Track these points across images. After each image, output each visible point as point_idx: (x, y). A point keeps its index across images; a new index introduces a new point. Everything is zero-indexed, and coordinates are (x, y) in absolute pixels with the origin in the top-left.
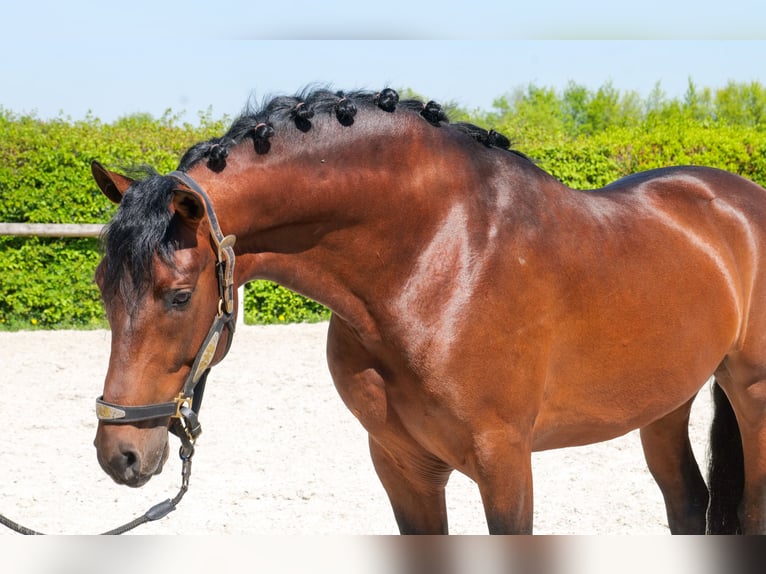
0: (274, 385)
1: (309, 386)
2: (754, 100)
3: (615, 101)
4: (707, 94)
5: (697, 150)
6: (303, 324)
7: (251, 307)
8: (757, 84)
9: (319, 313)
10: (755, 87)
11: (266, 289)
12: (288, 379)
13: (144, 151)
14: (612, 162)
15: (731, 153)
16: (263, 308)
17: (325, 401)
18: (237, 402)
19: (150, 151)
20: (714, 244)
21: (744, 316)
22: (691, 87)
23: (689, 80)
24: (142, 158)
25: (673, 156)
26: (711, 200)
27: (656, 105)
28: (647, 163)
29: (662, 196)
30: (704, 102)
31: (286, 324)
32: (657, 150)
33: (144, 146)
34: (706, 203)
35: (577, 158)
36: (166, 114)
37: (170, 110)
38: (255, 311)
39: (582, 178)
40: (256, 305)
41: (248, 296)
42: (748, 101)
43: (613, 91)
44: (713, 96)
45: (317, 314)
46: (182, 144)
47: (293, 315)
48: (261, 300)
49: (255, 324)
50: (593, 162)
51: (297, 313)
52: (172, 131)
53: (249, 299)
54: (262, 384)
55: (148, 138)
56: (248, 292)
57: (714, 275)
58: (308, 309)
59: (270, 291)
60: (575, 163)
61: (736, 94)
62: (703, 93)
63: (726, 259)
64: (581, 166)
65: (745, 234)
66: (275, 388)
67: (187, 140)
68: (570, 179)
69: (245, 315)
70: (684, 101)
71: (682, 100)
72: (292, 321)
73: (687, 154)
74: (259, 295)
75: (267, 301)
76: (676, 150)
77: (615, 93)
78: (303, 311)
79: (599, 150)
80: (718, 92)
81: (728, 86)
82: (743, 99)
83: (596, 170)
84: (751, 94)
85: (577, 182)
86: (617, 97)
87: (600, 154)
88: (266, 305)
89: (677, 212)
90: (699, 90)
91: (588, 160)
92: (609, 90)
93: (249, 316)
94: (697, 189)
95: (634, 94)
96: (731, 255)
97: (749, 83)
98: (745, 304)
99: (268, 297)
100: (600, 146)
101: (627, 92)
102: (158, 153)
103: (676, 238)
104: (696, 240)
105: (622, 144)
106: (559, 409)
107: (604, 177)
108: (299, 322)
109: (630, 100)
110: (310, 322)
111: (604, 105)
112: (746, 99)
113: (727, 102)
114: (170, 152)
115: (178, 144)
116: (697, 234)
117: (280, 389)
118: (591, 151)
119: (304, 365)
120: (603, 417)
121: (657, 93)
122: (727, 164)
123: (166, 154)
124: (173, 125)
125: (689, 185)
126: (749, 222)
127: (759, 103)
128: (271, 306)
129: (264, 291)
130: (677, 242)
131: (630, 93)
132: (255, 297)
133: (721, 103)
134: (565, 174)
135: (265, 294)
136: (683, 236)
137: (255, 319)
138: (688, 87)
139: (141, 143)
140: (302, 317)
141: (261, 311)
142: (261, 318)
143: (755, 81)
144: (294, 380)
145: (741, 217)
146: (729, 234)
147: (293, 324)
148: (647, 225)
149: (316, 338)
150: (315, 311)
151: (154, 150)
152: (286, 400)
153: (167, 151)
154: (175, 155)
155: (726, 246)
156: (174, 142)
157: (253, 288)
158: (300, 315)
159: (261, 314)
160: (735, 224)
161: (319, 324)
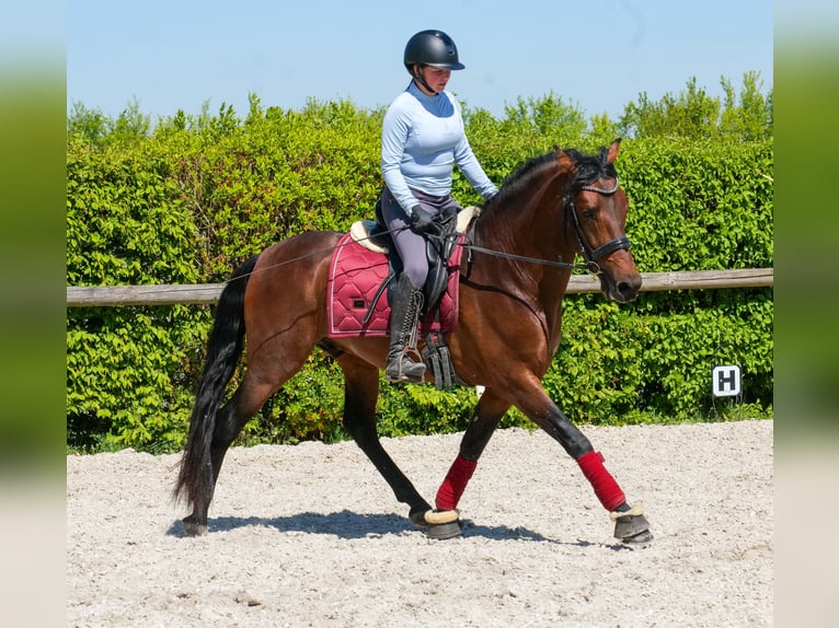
5: (312, 162)
14: (171, 184)
15: (367, 167)
25: (272, 173)
28: (230, 185)
32: (245, 162)
35: (112, 178)
39: (122, 212)
50: (140, 184)
60: (111, 187)
64: (120, 191)
68: (104, 213)
73: (295, 169)
76: (275, 163)
79: (149, 165)
83: (145, 196)
85: (116, 219)
87: (150, 171)
91: (131, 182)
100: (149, 158)
105: (186, 154)
107: (159, 210)
118: (136, 166)
122: (360, 184)
134: (95, 206)
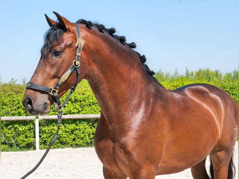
0: (49, 168)
1: (61, 168)
2: (208, 75)
3: (162, 76)
4: (192, 73)
6: (59, 149)
7: (42, 144)
8: (208, 69)
9: (65, 145)
10: (208, 70)
11: (46, 137)
12: (54, 166)
13: (5, 92)
16: (46, 144)
17: (66, 173)
18: (36, 174)
19: (7, 92)
20: (210, 107)
21: (221, 131)
22: (187, 71)
23: (186, 68)
24: (4, 95)
26: (208, 93)
27: (176, 77)
29: (193, 92)
30: (191, 76)
31: (53, 149)
33: (5, 90)
34: (207, 94)
36: (12, 80)
37: (13, 79)
38: (43, 145)
40: (43, 143)
41: (40, 140)
42: (205, 75)
43: (162, 73)
44: (194, 74)
45: (64, 145)
46: (17, 90)
47: (56, 146)
48: (45, 141)
49: (43, 149)
51: (57, 145)
52: (14, 85)
53: (41, 141)
54: (45, 168)
55: (6, 88)
56: (40, 139)
57: (211, 117)
58: (61, 144)
59: (48, 138)
61: (202, 73)
62: (191, 73)
63: (214, 112)
65: (220, 103)
66: (49, 169)
67: (19, 88)
69: (40, 146)
70: (185, 76)
71: (184, 75)
72: (55, 148)
74: (44, 140)
75: (47, 141)
77: (162, 74)
78: (59, 144)
80: (196, 73)
81: (199, 70)
82: (204, 74)
84: (207, 73)
86: (163, 75)
88: (47, 143)
89: (198, 97)
90: (190, 72)
92: (160, 72)
93: (41, 147)
94: (203, 90)
95: (168, 73)
96: (216, 111)
97: (206, 69)
98: (221, 127)
99: (47, 140)
101: (166, 73)
102: (9, 93)
103: (199, 105)
104: (205, 106)
106: (165, 162)
108: (58, 148)
109: (167, 76)
110: (61, 148)
111: (159, 78)
112: (205, 74)
113: (199, 76)
114: (13, 92)
115: (16, 90)
116: (205, 104)
117: (51, 170)
119: (59, 162)
120: (178, 165)
121: (176, 73)
123: (12, 93)
124: (14, 84)
125: (201, 89)
126: (221, 100)
127: (209, 76)
128: (48, 143)
129: (46, 138)
130: (199, 106)
131: (167, 73)
132: (43, 140)
133: (197, 76)
135: (46, 139)
136: (201, 104)
137: (43, 148)
138: (186, 71)
139: (4, 90)
140: (59, 147)
141: (45, 145)
142: (45, 147)
143: (208, 68)
144: (56, 167)
145: (218, 98)
146: (215, 104)
147: (56, 149)
148: (190, 101)
149: (63, 153)
150: (63, 144)
151: (8, 92)
152: (53, 173)
153: (12, 92)
154: (15, 93)
155: (214, 108)
156: (15, 89)
157: (42, 137)
158: (58, 146)
159: (45, 146)
160: (216, 100)
161: (65, 149)
